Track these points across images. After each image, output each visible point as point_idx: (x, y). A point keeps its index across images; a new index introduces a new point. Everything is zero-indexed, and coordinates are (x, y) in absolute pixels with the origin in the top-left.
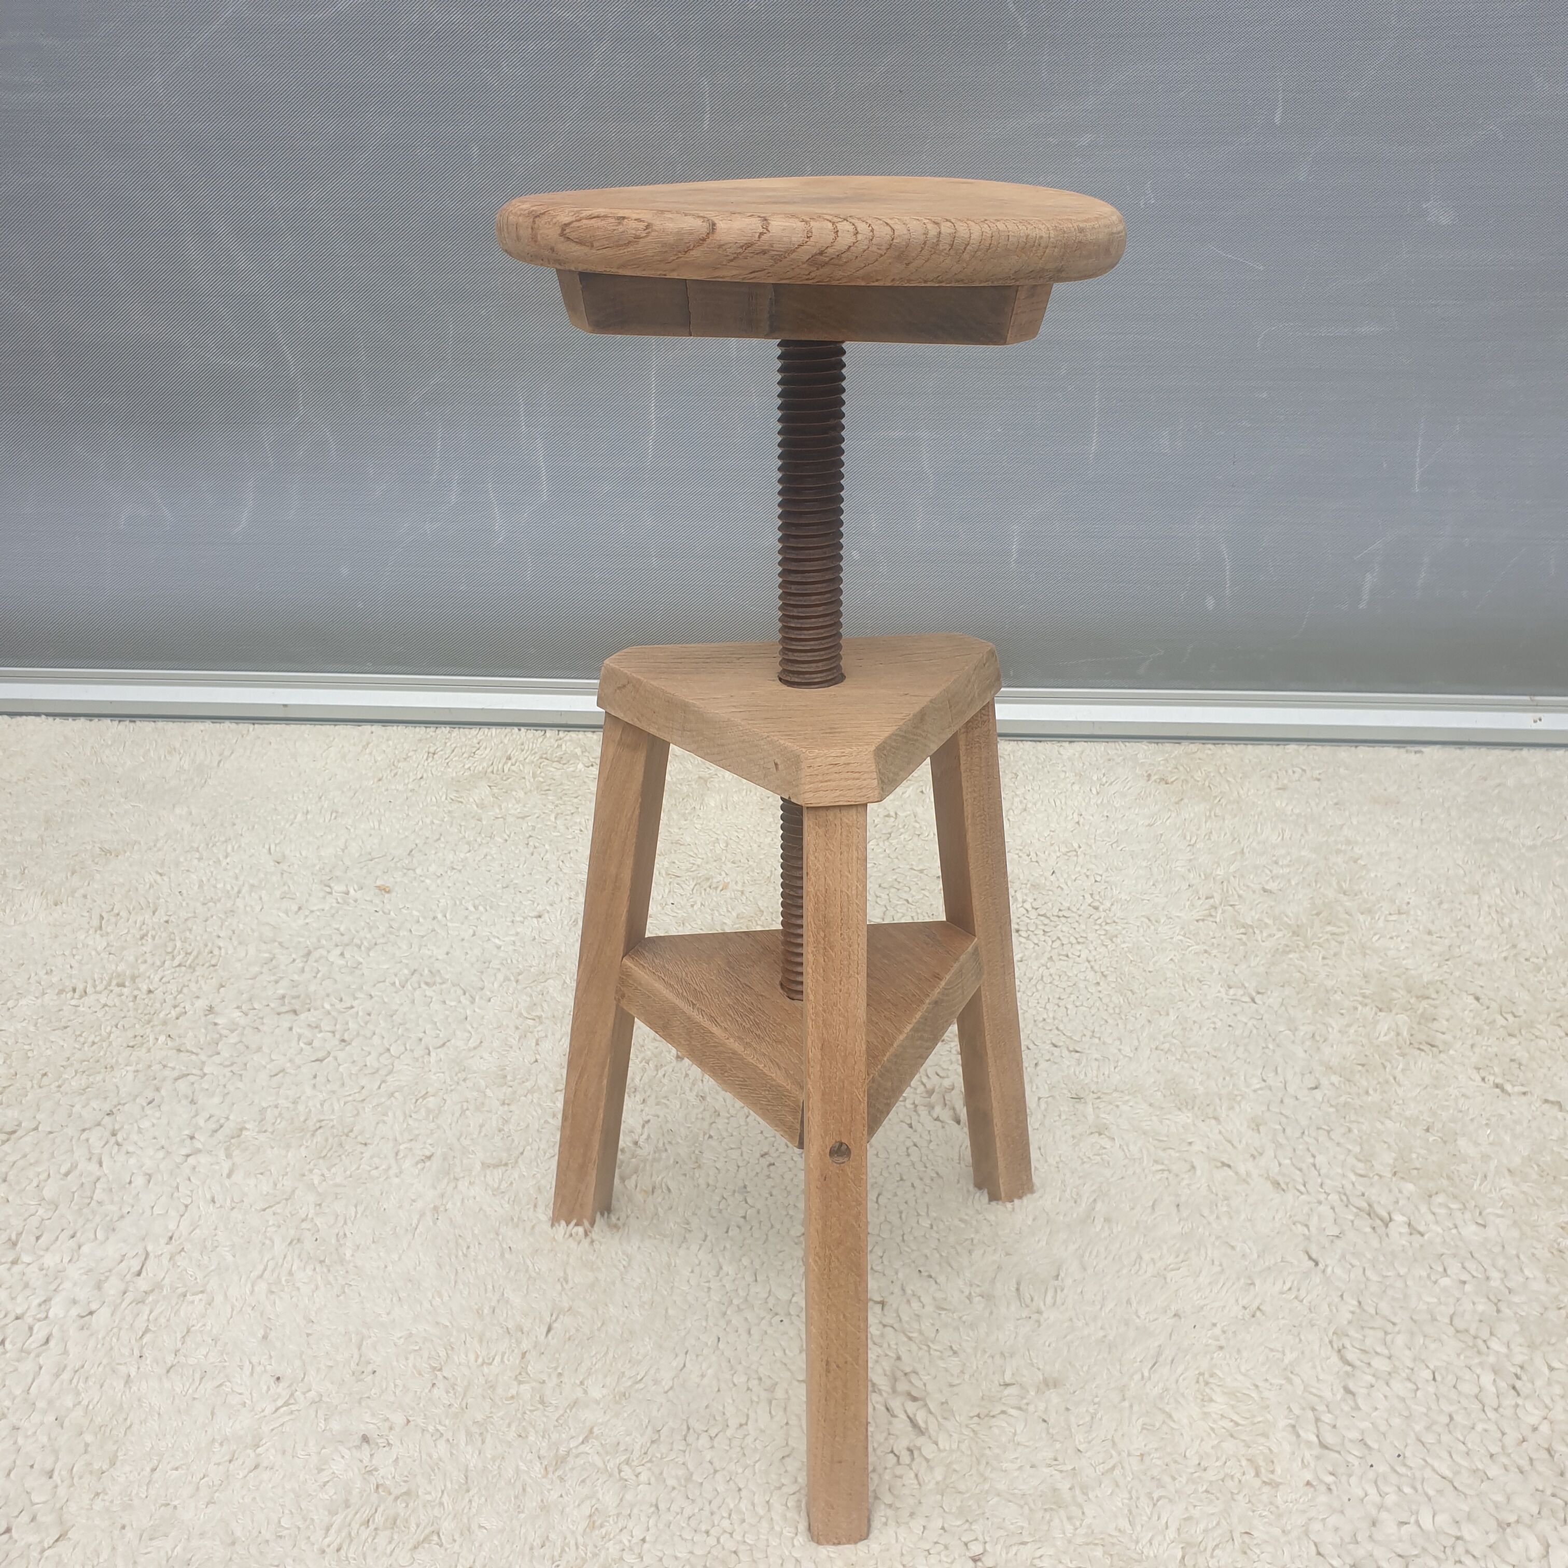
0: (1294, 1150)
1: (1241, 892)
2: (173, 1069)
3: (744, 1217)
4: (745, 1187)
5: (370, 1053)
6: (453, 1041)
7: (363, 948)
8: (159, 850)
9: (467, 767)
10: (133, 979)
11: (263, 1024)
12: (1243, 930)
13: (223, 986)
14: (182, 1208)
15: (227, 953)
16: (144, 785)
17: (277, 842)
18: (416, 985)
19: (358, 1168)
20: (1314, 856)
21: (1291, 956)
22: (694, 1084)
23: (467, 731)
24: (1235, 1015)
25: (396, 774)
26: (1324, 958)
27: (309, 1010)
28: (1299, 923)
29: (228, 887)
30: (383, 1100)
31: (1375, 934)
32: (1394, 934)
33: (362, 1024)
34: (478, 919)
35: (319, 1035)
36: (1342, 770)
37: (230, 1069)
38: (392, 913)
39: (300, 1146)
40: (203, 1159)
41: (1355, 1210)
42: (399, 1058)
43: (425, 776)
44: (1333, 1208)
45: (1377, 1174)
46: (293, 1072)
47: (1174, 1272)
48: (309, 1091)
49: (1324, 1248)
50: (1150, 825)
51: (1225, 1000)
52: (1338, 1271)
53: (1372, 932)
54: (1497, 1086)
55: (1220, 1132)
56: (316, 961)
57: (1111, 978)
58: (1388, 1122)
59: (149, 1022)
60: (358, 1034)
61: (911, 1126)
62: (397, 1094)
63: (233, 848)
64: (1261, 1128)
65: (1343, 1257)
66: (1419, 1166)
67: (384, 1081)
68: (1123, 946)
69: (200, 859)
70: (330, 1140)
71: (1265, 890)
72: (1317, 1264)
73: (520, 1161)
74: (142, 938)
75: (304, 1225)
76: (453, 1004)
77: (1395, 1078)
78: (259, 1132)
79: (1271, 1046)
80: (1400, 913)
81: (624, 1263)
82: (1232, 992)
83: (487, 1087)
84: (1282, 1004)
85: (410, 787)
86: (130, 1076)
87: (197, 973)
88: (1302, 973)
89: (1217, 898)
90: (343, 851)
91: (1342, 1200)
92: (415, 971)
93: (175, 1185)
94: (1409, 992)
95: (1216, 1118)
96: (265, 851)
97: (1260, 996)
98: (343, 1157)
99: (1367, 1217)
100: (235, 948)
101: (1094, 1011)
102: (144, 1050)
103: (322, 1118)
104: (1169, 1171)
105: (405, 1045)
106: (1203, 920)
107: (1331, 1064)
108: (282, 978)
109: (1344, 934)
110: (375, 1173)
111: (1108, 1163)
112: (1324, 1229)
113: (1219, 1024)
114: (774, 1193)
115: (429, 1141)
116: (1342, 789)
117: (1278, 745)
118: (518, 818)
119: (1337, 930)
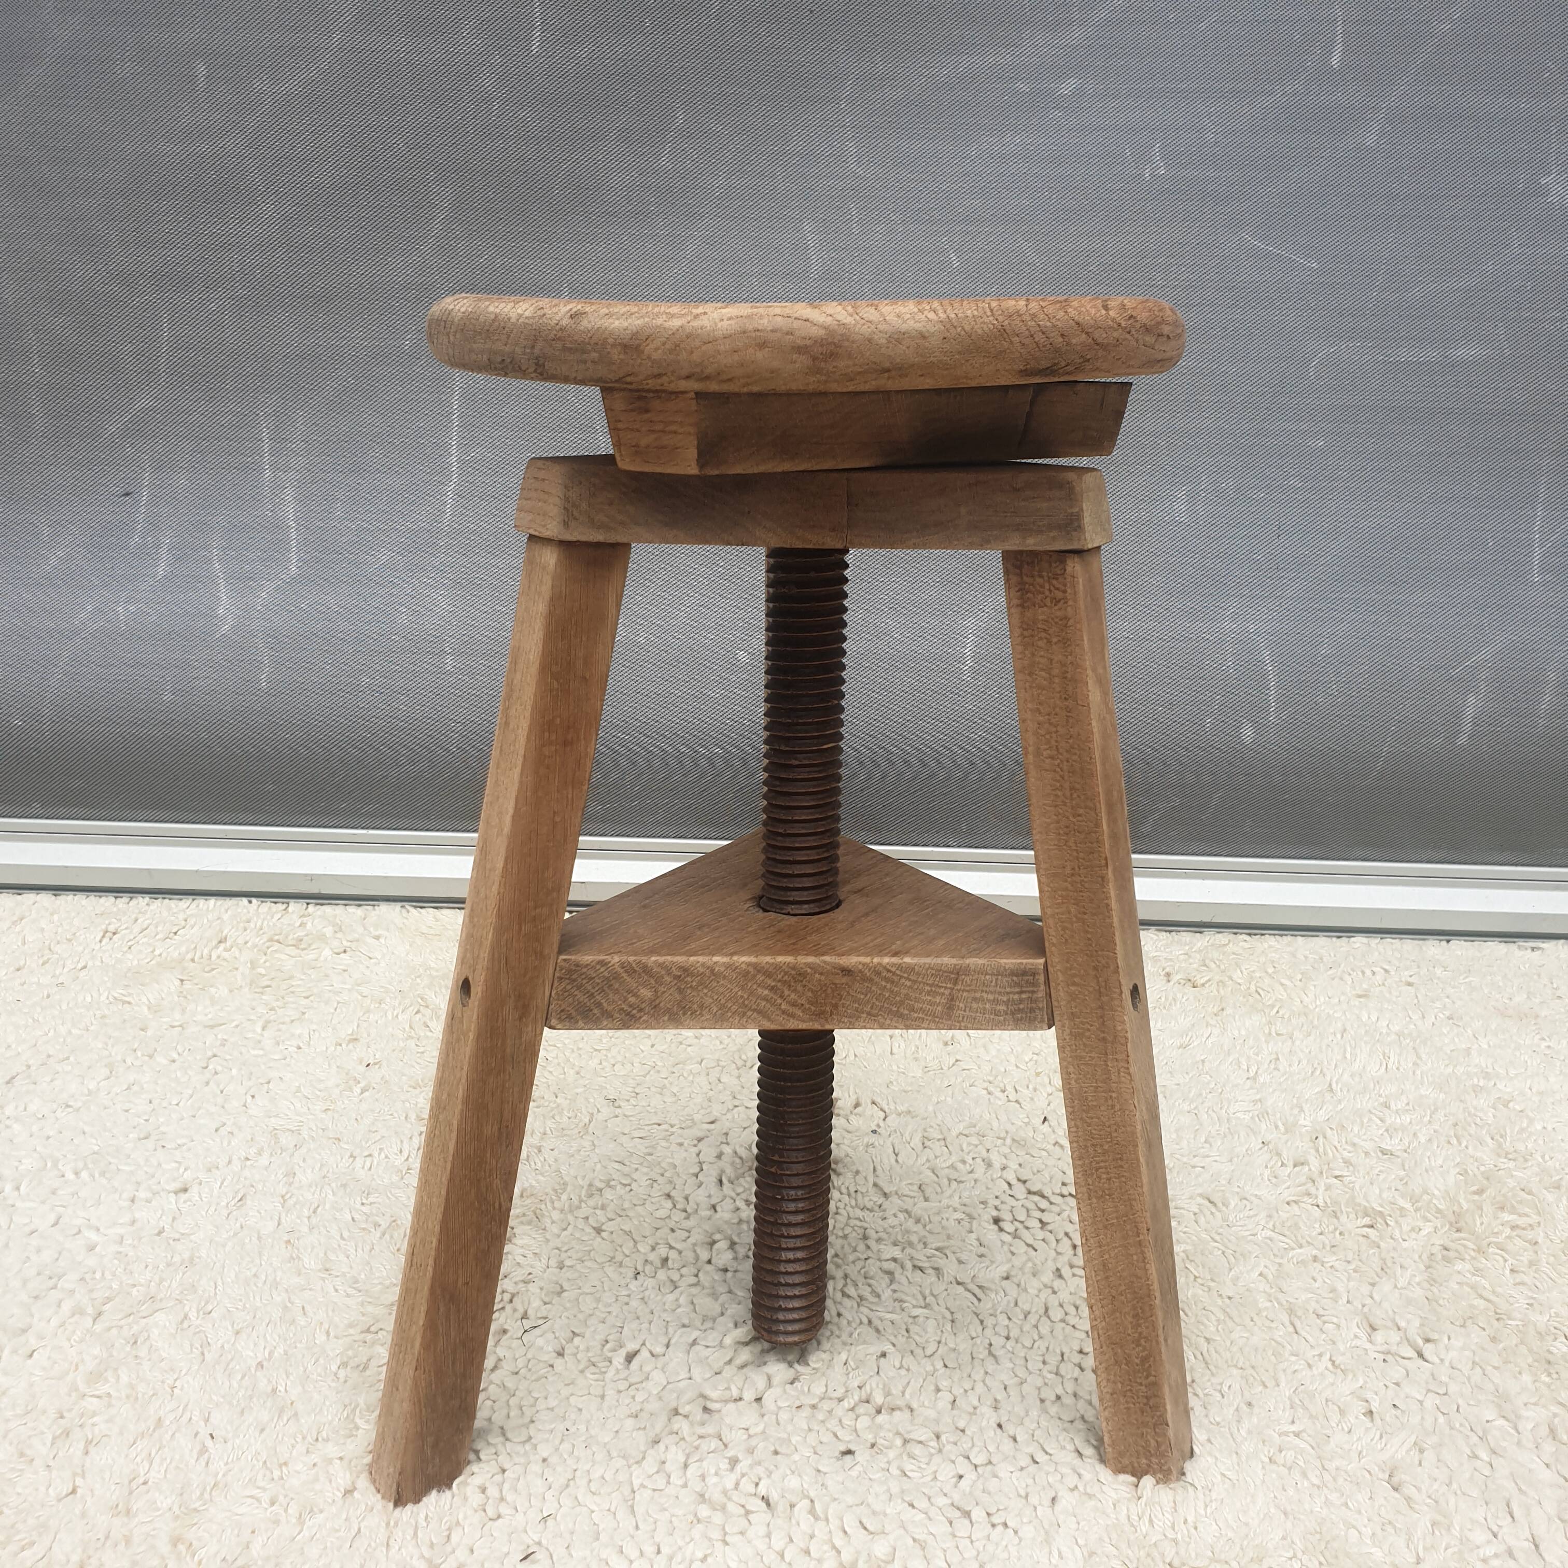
1: (1346, 1154)
9: (157, 952)
12: (1367, 1220)
20: (1442, 1096)
21: (1458, 1267)
23: (172, 903)
24: (1398, 1384)
25: (46, 962)
26: (1514, 1271)
28: (1455, 1208)
36: (1438, 971)
43: (90, 964)
50: (1183, 1047)
51: (1372, 1355)
71: (1383, 1152)
79: (1484, 1455)
82: (1379, 1337)
84: (1474, 1363)
85: (61, 980)
88: (1488, 1301)
89: (1313, 1165)
97: (1430, 1346)
106: (1297, 1203)
109: (1532, 1227)
116: (1448, 997)
117: (1339, 937)
118: (206, 1027)
119: (1522, 1221)
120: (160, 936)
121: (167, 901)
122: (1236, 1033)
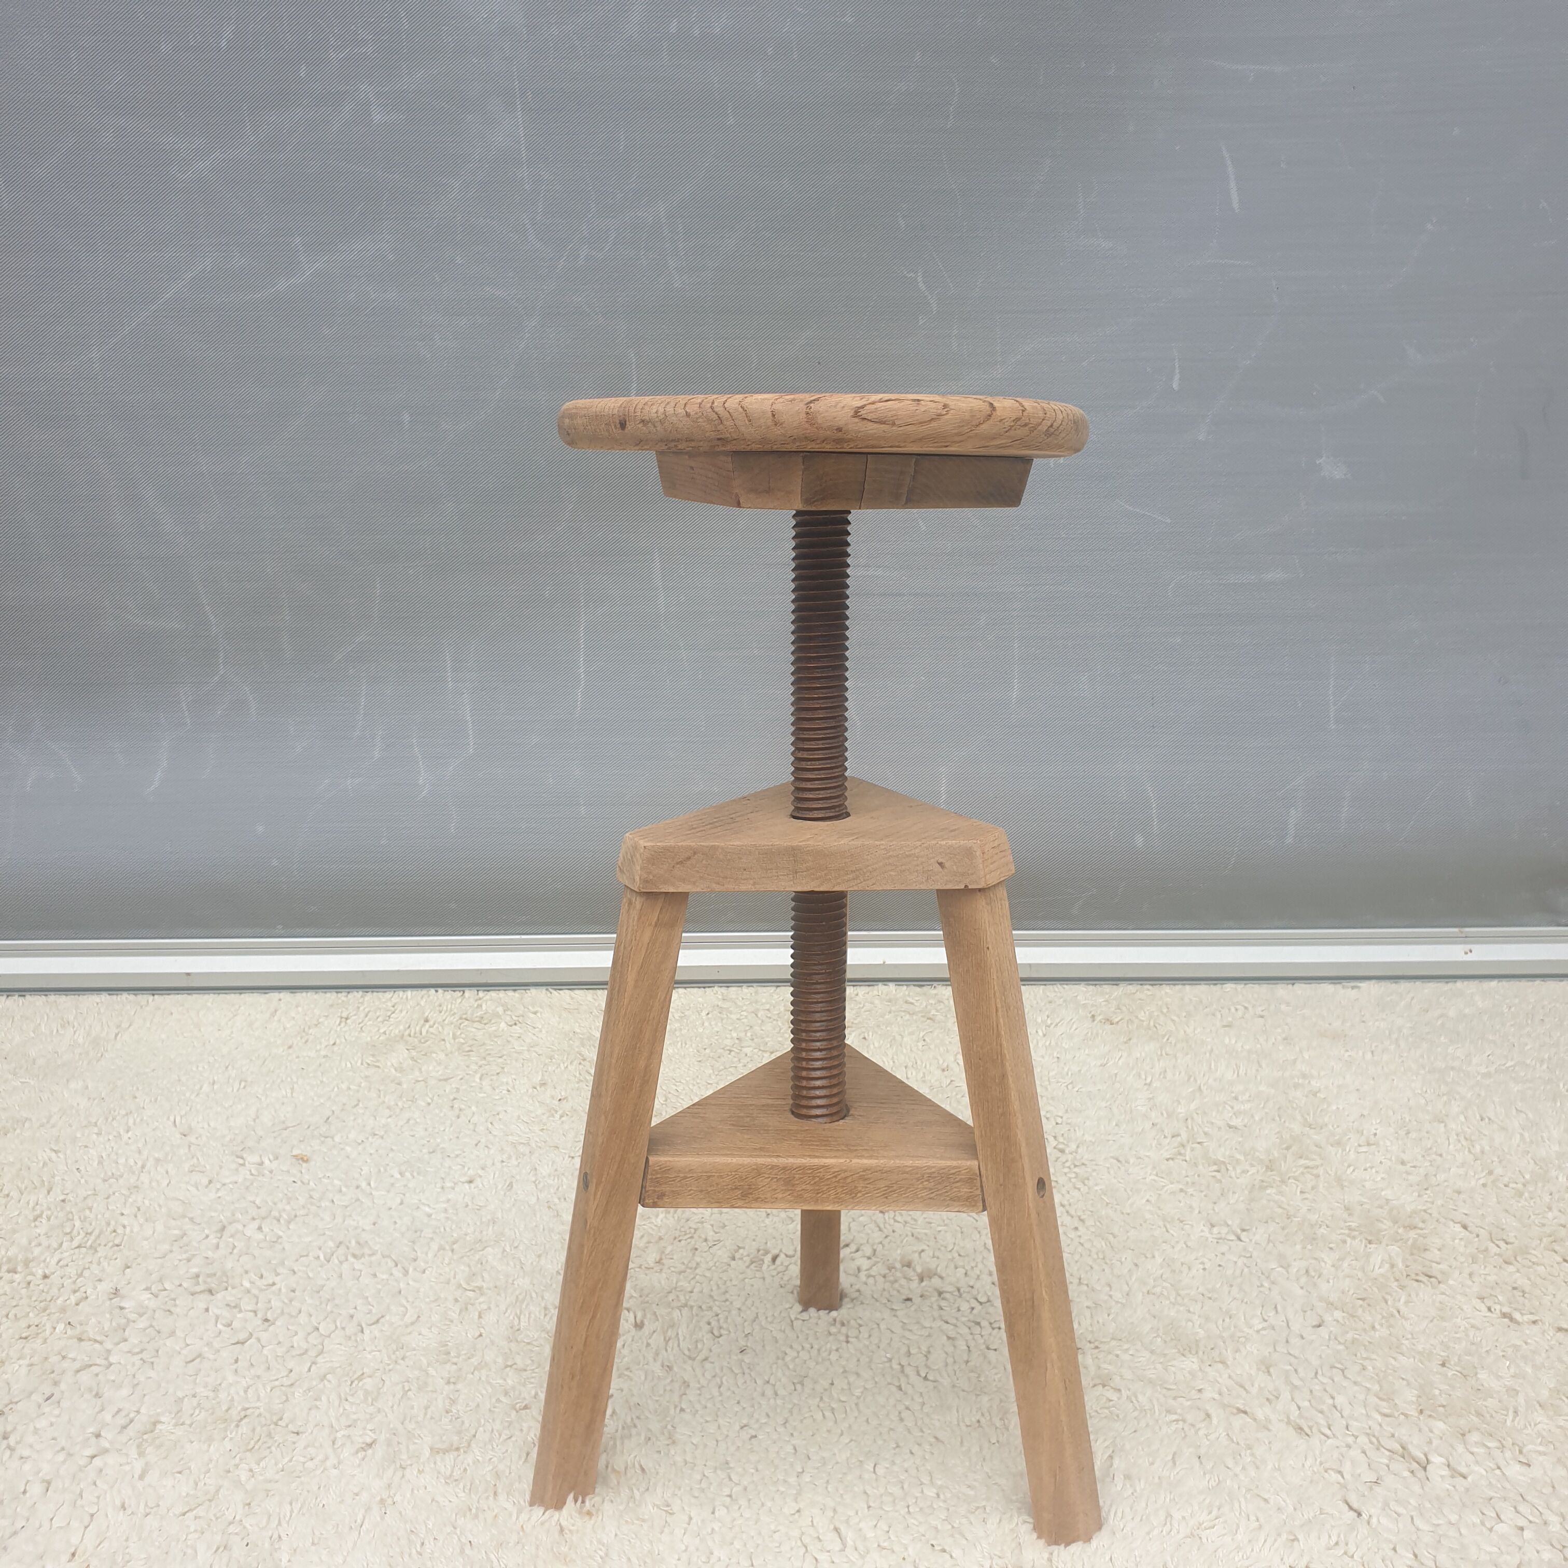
0: (1311, 1391)
1: (1206, 1129)
2: (74, 1360)
3: (730, 1496)
4: (727, 1463)
5: (296, 1333)
6: (387, 1318)
7: (282, 1221)
8: (53, 1126)
9: (382, 1031)
10: (27, 1263)
11: (175, 1305)
12: (1215, 1168)
13: (129, 1267)
14: (87, 1519)
15: (132, 1231)
16: (34, 1060)
17: (183, 1113)
18: (342, 1258)
19: (291, 1461)
20: (1273, 1091)
21: (1268, 1191)
22: (657, 1354)
23: (380, 995)
24: (1223, 1254)
25: (306, 1041)
26: (1302, 1192)
27: (227, 1289)
28: (1271, 1158)
29: (131, 1162)
30: (314, 1383)
31: (1349, 1166)
32: (1368, 1165)
33: (286, 1301)
34: (405, 1186)
35: (239, 1316)
36: (1283, 1007)
37: (140, 1356)
38: (311, 1183)
39: (224, 1439)
40: (111, 1459)
41: (1387, 1453)
42: (329, 1336)
43: (338, 1041)
44: (1364, 1452)
45: (1402, 1414)
46: (211, 1357)
47: (1208, 1531)
48: (231, 1378)
49: (1364, 1496)
50: (1103, 1065)
51: (1210, 1240)
52: (1384, 1521)
53: (1346, 1164)
54: (1504, 1315)
55: (1230, 1377)
56: (232, 1236)
57: (1090, 1222)
58: (1400, 1357)
59: (45, 1310)
60: (282, 1313)
61: (900, 1388)
62: (329, 1377)
63: (135, 1121)
64: (1272, 1370)
65: (1386, 1505)
66: (1445, 1404)
67: (314, 1363)
68: (1096, 1188)
69: (99, 1134)
70: (258, 1429)
71: (1230, 1127)
72: (1359, 1515)
73: (473, 1445)
74: (35, 1220)
75: (231, 1529)
76: (385, 1277)
77: (1399, 1312)
78: (176, 1425)
79: (1266, 1284)
80: (1369, 1144)
81: (602, 1554)
82: (1215, 1230)
83: (429, 1365)
84: (1269, 1241)
85: (323, 1053)
86: (24, 1370)
87: (99, 1254)
88: (1284, 1209)
89: (1184, 1136)
90: (254, 1120)
91: (1371, 1443)
92: (341, 1243)
93: (78, 1492)
94: (1395, 1222)
95: (1223, 1362)
96: (170, 1123)
97: (1244, 1233)
98: (273, 1449)
99: (1402, 1459)
100: (141, 1225)
101: (1077, 1257)
102: (39, 1341)
103: (247, 1406)
104: (1184, 1421)
105: (335, 1322)
106: (1172, 1159)
107: (1331, 1299)
108: (194, 1255)
109: (1317, 1167)
110: (310, 1465)
111: (1118, 1416)
112: (1359, 1475)
113: (1207, 1266)
114: (760, 1467)
115: (369, 1427)
116: (1287, 1024)
117: (1215, 984)
118: (440, 1080)
119: (1310, 1163)
120: (380, 1019)
121: (375, 994)
122: (1138, 1055)
